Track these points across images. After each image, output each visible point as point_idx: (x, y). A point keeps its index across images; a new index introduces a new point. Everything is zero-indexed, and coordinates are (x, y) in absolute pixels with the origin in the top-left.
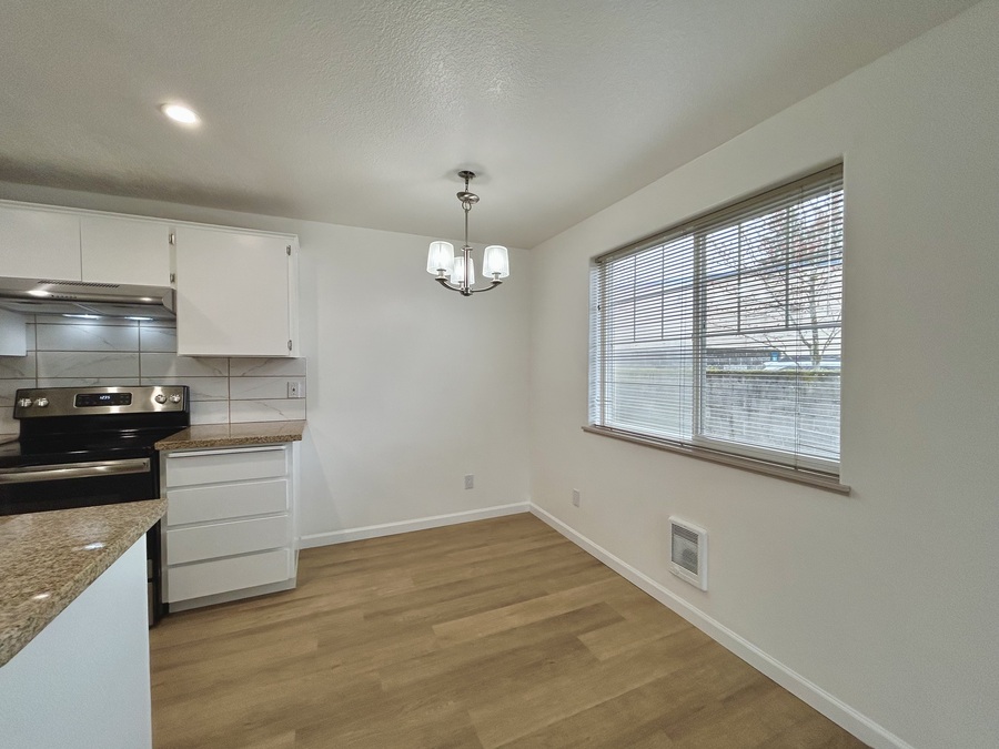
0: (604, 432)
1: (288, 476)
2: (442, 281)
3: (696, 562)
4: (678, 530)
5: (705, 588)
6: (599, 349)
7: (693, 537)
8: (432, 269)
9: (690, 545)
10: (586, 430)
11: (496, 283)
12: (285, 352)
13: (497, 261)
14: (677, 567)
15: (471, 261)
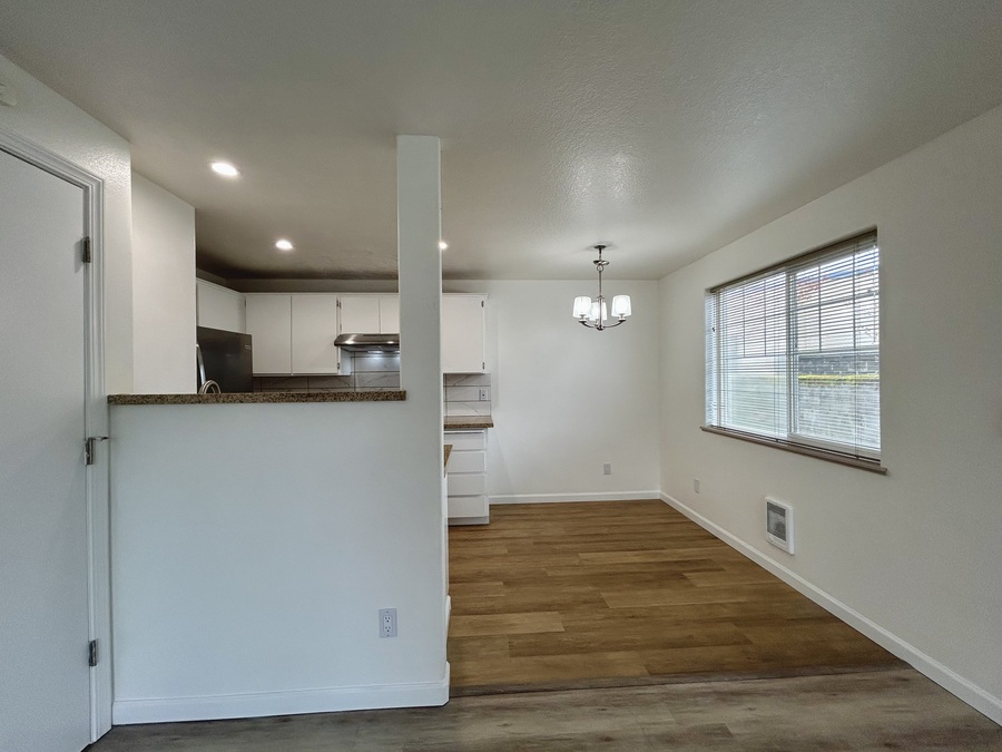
0: (720, 432)
1: (485, 450)
2: (583, 323)
3: (784, 532)
4: (771, 507)
5: (792, 552)
6: (715, 363)
7: (782, 512)
8: (576, 314)
9: (780, 517)
10: (704, 430)
11: (621, 321)
12: (481, 371)
13: (622, 305)
14: (772, 537)
15: (604, 305)
